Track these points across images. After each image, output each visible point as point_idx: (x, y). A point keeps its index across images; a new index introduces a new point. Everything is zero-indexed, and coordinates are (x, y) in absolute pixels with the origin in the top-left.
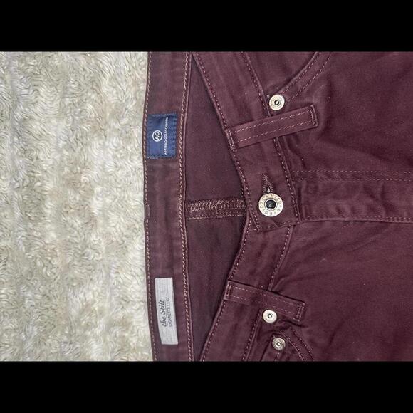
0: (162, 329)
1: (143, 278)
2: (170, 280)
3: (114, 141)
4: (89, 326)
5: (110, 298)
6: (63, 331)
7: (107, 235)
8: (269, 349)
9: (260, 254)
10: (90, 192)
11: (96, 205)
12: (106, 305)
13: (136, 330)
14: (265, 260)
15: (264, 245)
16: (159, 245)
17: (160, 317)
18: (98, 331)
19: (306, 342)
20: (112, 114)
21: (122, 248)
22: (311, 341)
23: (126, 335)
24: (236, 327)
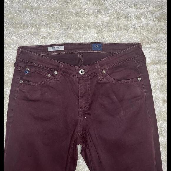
0: (52, 47)
1: (63, 43)
2: (64, 49)
3: (96, 35)
4: (50, 28)
5: (58, 34)
6: (48, 21)
7: (74, 33)
8: (48, 73)
9: (71, 70)
10: (84, 30)
11: (81, 31)
12: (55, 33)
13: (50, 40)
14: (69, 71)
15: (73, 71)
16: (72, 46)
17: (55, 47)
18: (49, 31)
19: (50, 81)
20: (102, 35)
21: (70, 37)
22: (51, 82)
23: (48, 38)
24: (53, 65)
